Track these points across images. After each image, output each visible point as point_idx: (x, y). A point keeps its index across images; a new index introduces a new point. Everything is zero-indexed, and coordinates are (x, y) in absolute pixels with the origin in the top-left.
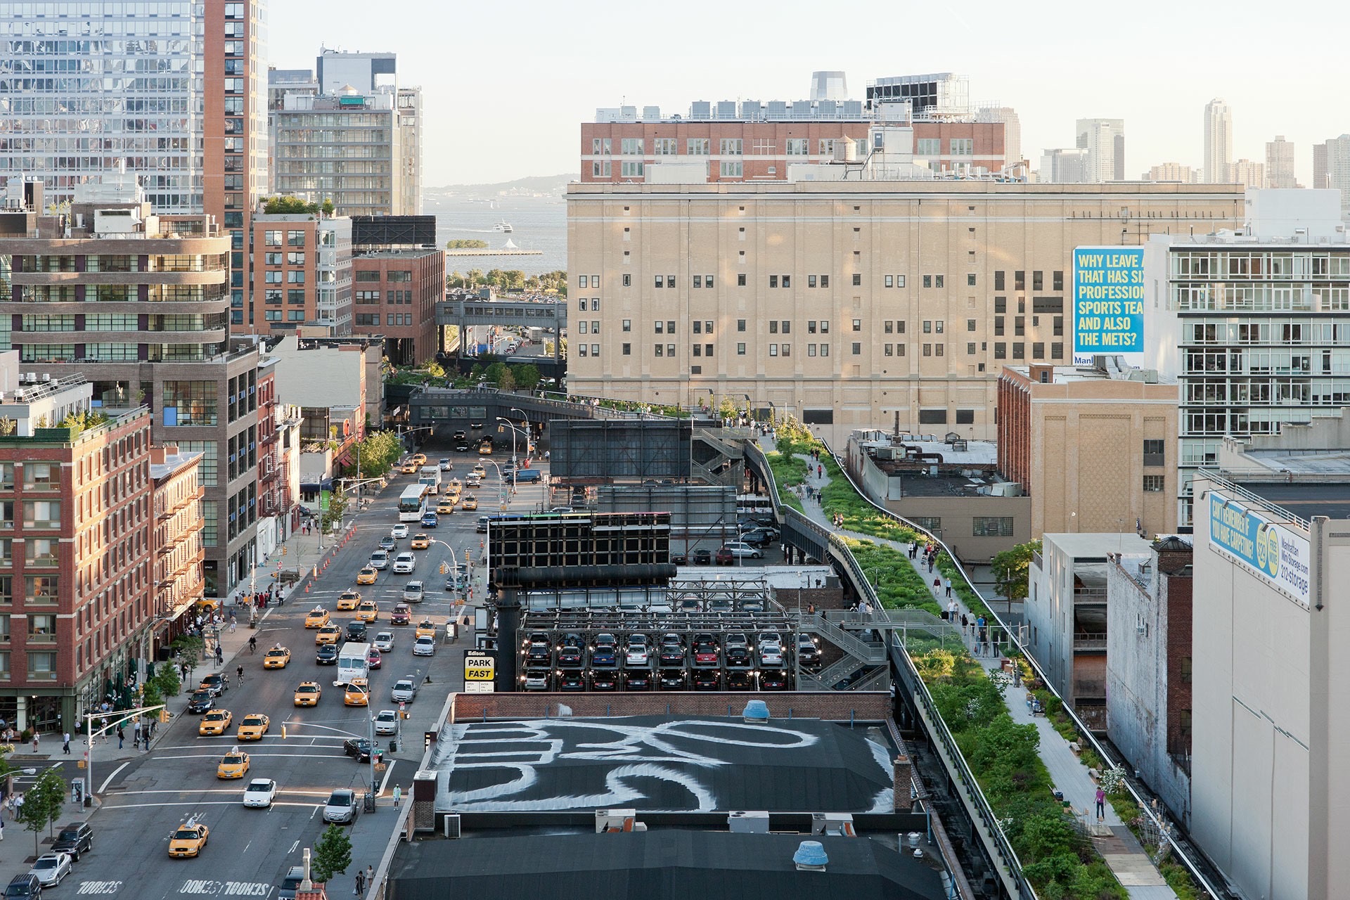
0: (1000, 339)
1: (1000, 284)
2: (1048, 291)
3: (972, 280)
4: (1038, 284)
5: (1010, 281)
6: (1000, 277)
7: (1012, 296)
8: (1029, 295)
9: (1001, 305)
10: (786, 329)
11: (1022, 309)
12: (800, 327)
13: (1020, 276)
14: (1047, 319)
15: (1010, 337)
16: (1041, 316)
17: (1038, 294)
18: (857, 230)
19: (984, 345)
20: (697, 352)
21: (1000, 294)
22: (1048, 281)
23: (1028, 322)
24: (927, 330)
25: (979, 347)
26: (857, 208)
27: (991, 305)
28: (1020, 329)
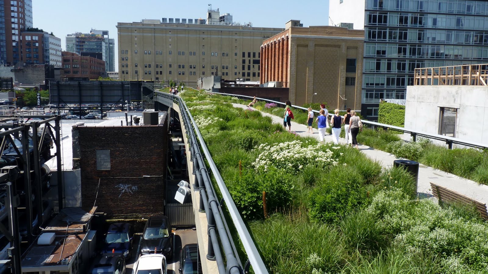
0: (244, 71)
1: (244, 56)
2: (257, 58)
3: (236, 54)
4: (254, 56)
5: (246, 55)
6: (244, 54)
7: (247, 58)
8: (252, 59)
9: (244, 62)
10: (183, 67)
11: (250, 63)
12: (187, 66)
13: (249, 54)
14: (256, 66)
15: (246, 71)
16: (255, 65)
17: (254, 59)
18: (204, 39)
19: (239, 73)
20: (157, 73)
21: (244, 58)
22: (257, 55)
23: (251, 66)
24: (223, 68)
25: (238, 73)
26: (203, 33)
27: (241, 61)
28: (249, 68)
